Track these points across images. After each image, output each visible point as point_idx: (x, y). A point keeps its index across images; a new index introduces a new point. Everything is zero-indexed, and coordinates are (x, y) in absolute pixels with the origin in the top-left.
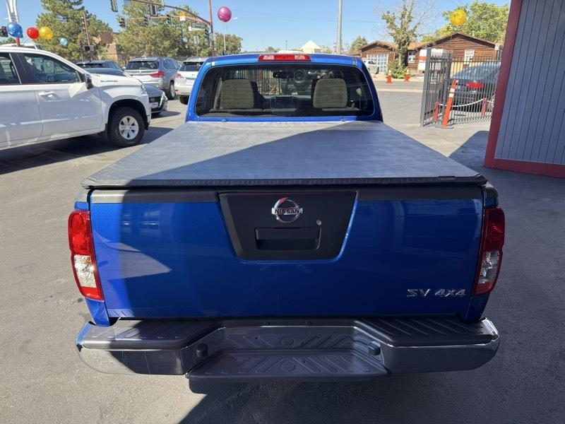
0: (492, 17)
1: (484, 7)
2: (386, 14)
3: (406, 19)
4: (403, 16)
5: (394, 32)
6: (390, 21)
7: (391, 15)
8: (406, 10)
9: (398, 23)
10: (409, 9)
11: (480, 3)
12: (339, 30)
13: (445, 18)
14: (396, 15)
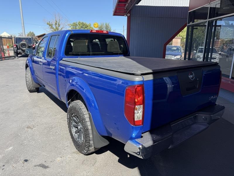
0: (86, 27)
1: (83, 23)
2: (49, 23)
3: (57, 26)
4: (56, 24)
5: (53, 30)
6: (51, 25)
7: (51, 23)
8: (57, 22)
9: (54, 27)
10: (58, 21)
11: (81, 22)
12: (23, 28)
13: (69, 26)
14: (53, 23)
